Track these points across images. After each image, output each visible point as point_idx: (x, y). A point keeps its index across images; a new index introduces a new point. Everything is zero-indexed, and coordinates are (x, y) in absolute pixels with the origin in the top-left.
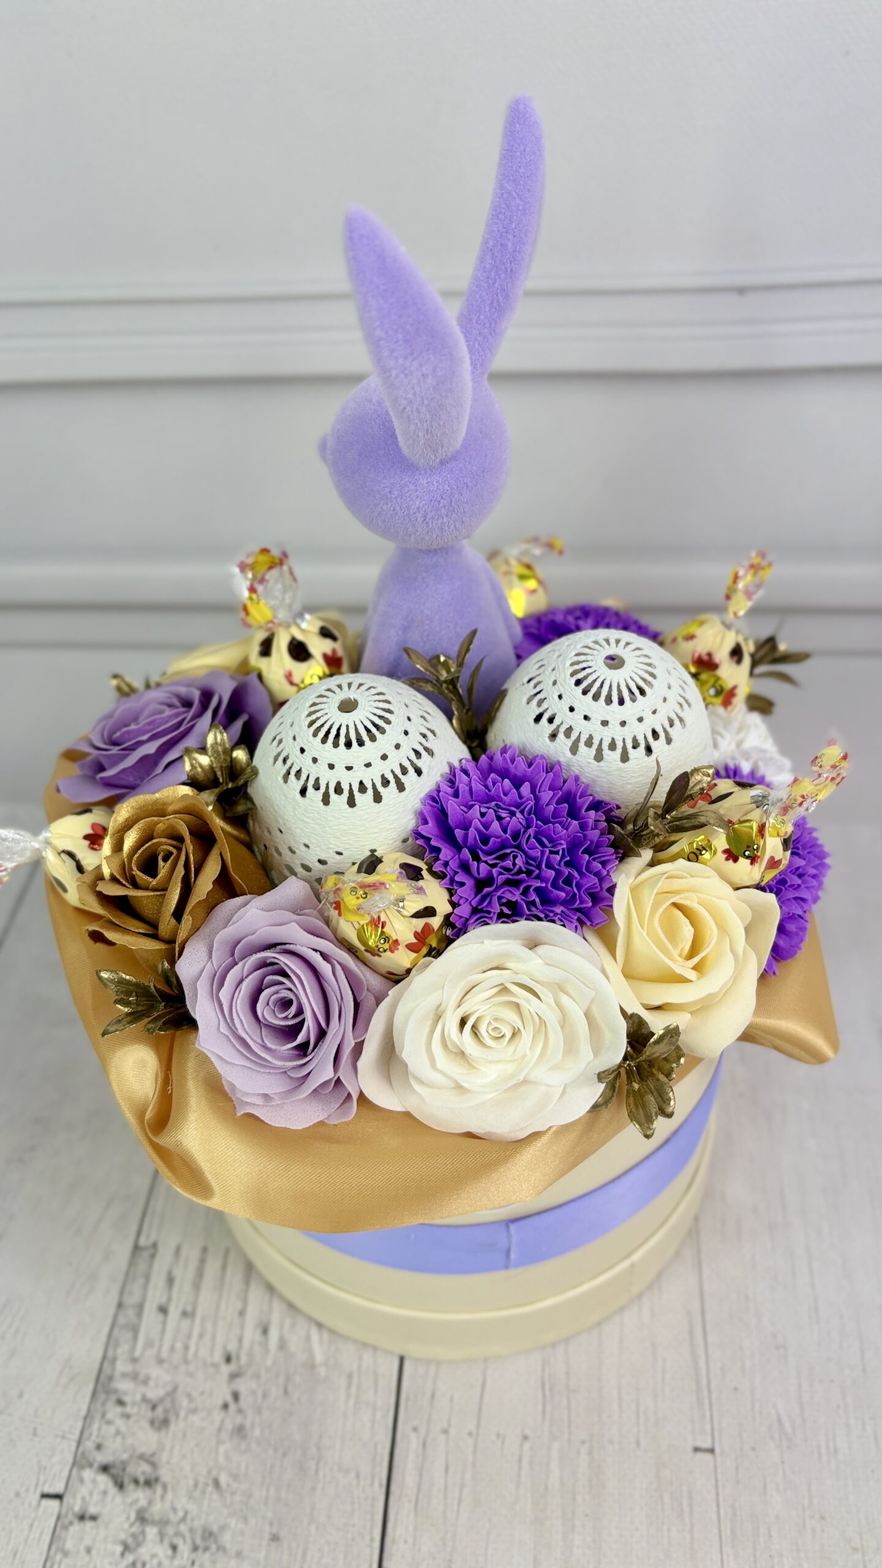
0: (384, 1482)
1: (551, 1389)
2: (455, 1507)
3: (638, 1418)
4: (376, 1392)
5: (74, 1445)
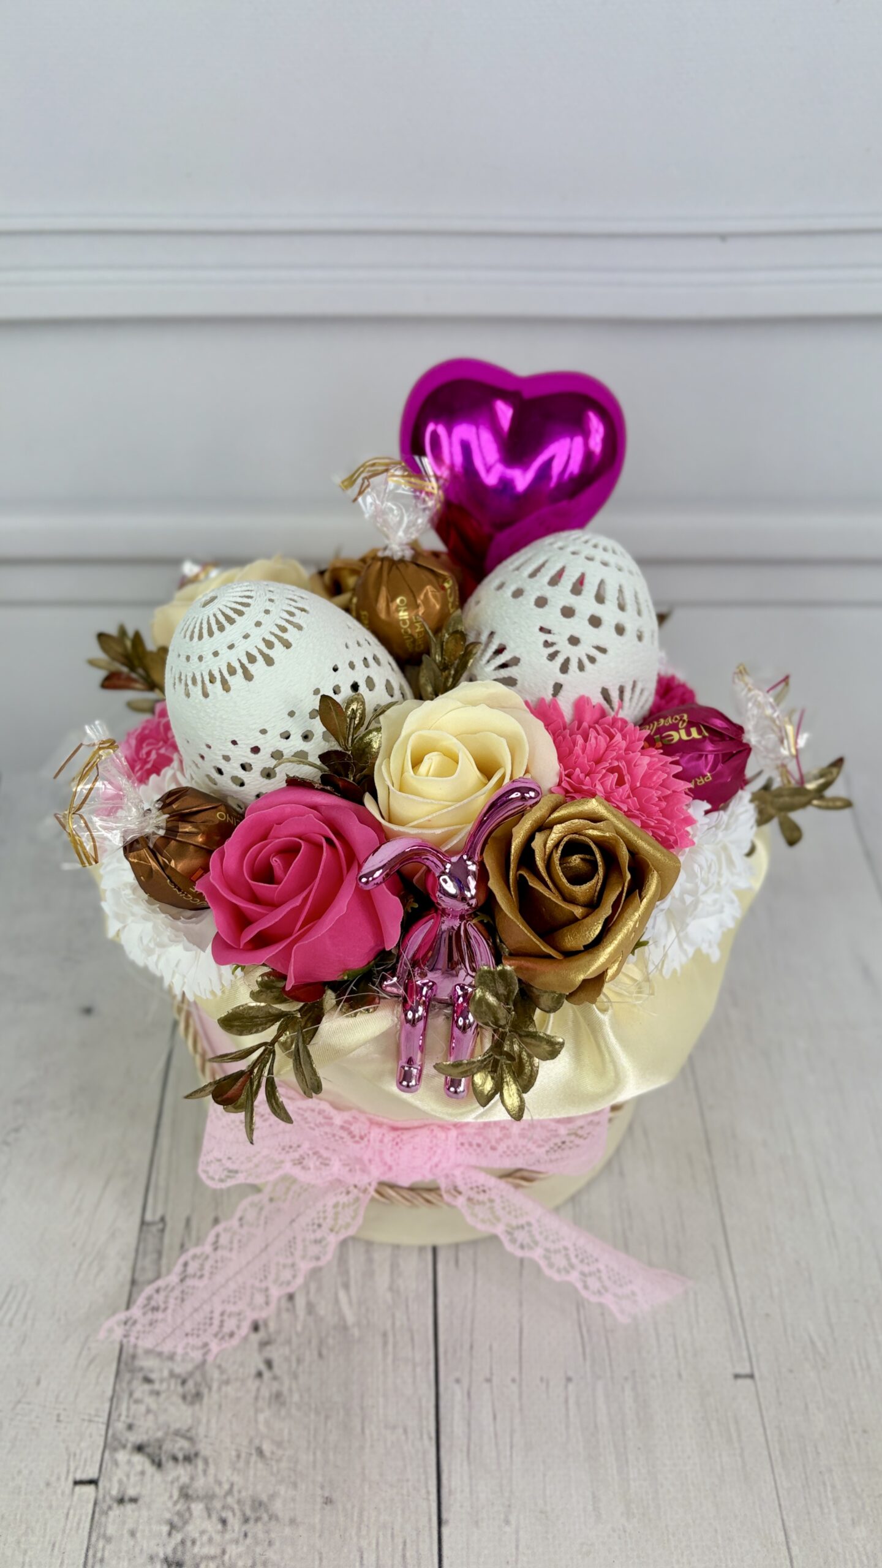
0: (433, 1435)
1: (588, 1331)
2: (508, 1453)
3: (677, 1351)
4: (413, 1347)
5: (104, 1427)
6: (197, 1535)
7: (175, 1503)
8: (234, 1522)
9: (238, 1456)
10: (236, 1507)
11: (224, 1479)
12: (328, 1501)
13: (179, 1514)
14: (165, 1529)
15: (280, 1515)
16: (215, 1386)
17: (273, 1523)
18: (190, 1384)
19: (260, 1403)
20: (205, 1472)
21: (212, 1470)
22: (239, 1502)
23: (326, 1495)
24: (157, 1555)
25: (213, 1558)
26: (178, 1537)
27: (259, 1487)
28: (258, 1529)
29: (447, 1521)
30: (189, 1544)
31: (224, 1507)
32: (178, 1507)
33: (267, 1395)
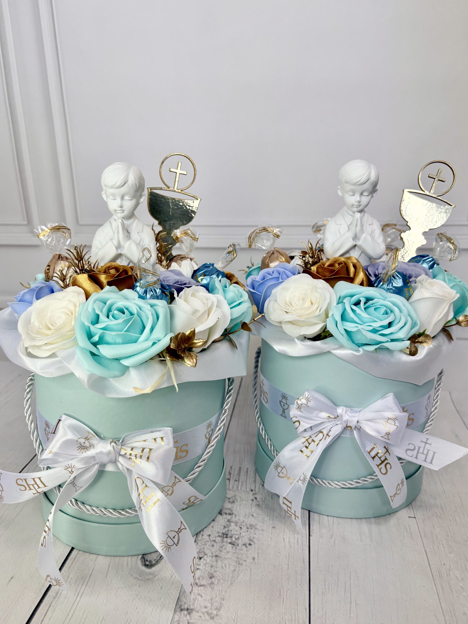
6: (232, 529)
7: (226, 522)
8: (244, 529)
9: (246, 515)
10: (245, 525)
11: (241, 519)
12: (274, 527)
13: (227, 525)
14: (223, 527)
15: (259, 528)
16: (239, 501)
17: (256, 530)
18: (231, 500)
19: (253, 506)
20: (235, 517)
21: (237, 517)
22: (245, 524)
23: (273, 526)
24: (220, 532)
25: (237, 535)
26: (226, 529)
27: (252, 522)
28: (252, 530)
29: (312, 536)
30: (230, 531)
31: (241, 525)
32: (227, 523)
33: (255, 504)
